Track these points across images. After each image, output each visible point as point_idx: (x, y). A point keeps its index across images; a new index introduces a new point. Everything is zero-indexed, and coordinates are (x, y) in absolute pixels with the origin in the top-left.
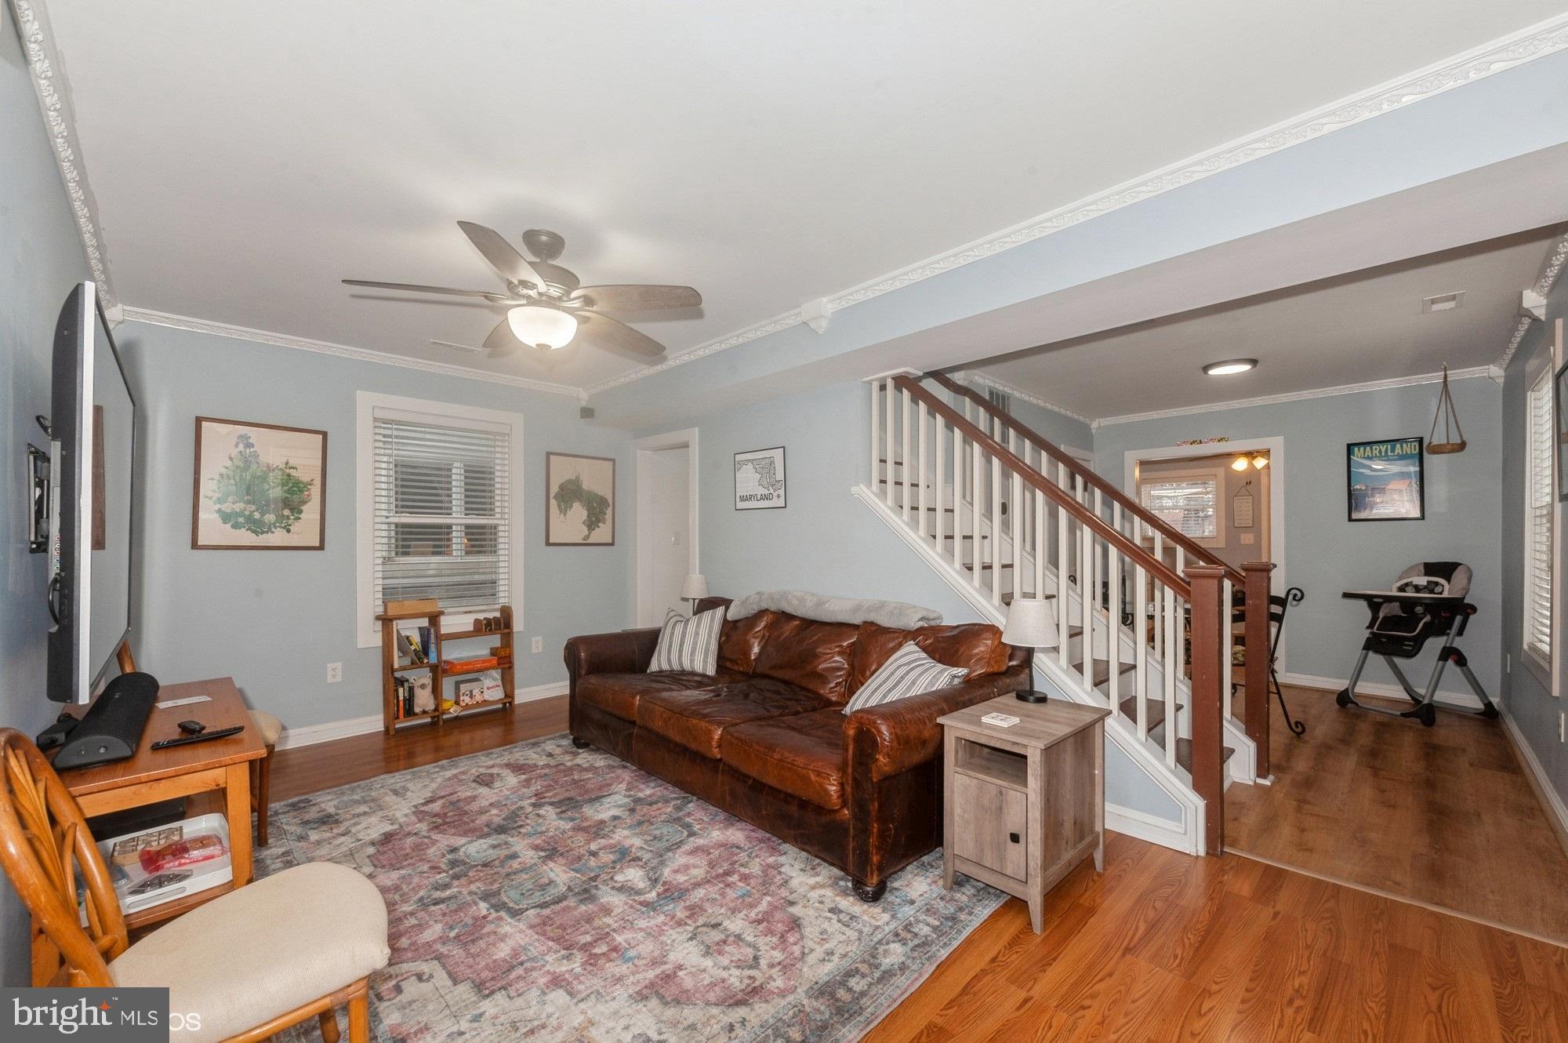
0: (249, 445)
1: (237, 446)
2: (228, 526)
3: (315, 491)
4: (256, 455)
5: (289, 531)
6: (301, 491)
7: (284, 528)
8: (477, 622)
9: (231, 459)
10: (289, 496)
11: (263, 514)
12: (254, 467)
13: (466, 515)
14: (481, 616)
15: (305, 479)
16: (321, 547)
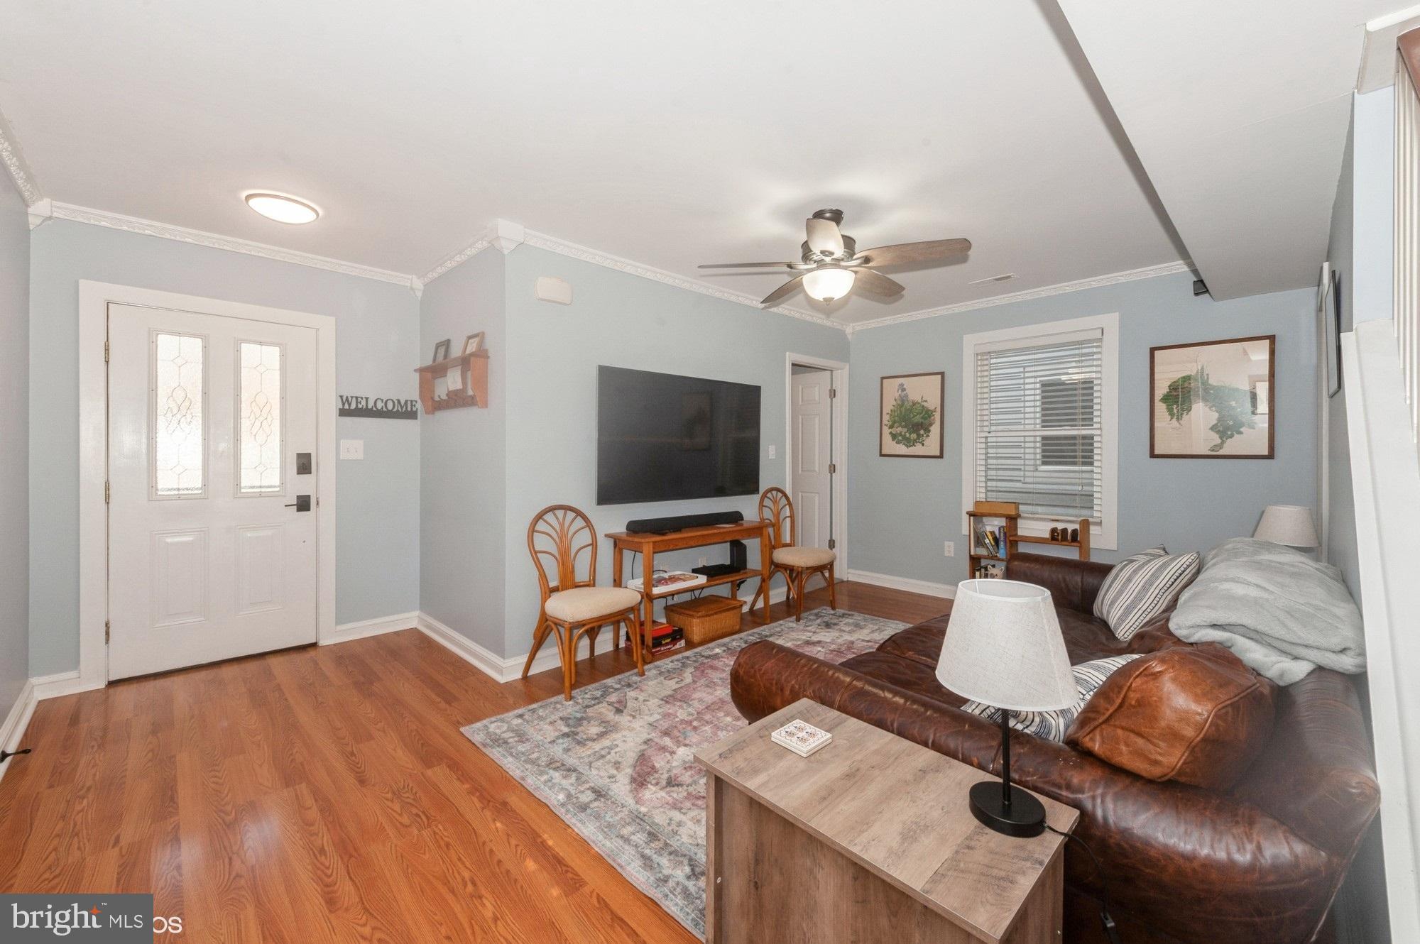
0: (904, 390)
1: (898, 391)
2: (895, 442)
3: (937, 416)
4: (906, 396)
5: (923, 445)
6: (930, 417)
7: (921, 443)
8: (1054, 531)
9: (895, 400)
10: (923, 421)
11: (910, 434)
12: (906, 403)
13: (1043, 427)
14: (1060, 526)
15: (932, 408)
16: (941, 456)
